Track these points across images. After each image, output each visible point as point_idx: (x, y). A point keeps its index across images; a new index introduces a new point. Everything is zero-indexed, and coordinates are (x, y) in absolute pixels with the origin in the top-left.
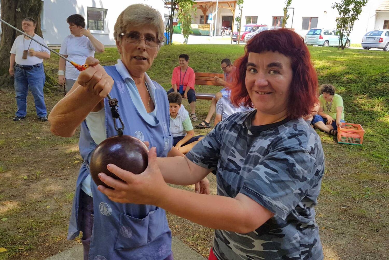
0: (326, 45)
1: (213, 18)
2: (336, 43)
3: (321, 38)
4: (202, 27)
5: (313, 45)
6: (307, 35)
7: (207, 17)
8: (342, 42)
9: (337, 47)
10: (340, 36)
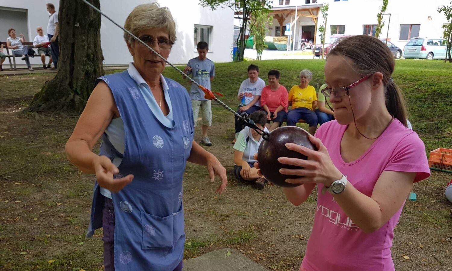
0: (430, 58)
1: (291, 29)
2: (442, 55)
3: (423, 49)
4: (278, 39)
5: (413, 58)
7: (284, 28)
10: (448, 46)
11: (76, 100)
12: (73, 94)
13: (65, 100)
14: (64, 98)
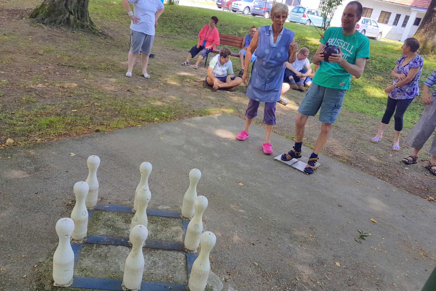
0: (308, 24)
2: (319, 24)
3: (304, 16)
5: (296, 22)
6: (291, 11)
8: (325, 23)
9: (320, 27)
10: (324, 18)
11: (71, 18)
12: (68, 14)
13: (63, 17)
14: (62, 16)
